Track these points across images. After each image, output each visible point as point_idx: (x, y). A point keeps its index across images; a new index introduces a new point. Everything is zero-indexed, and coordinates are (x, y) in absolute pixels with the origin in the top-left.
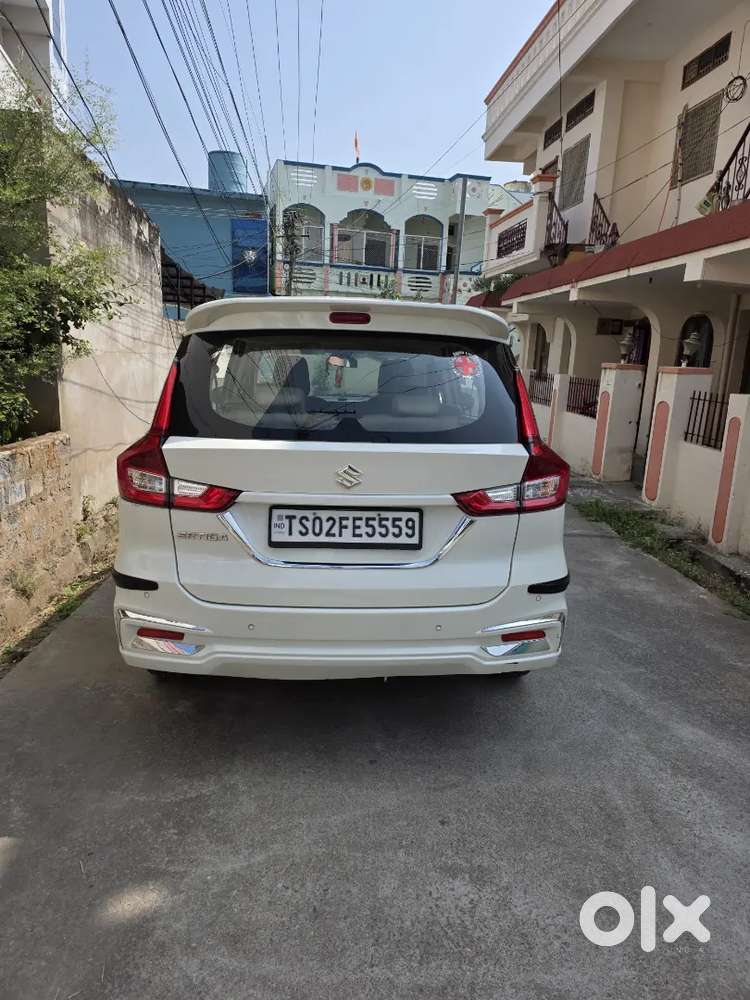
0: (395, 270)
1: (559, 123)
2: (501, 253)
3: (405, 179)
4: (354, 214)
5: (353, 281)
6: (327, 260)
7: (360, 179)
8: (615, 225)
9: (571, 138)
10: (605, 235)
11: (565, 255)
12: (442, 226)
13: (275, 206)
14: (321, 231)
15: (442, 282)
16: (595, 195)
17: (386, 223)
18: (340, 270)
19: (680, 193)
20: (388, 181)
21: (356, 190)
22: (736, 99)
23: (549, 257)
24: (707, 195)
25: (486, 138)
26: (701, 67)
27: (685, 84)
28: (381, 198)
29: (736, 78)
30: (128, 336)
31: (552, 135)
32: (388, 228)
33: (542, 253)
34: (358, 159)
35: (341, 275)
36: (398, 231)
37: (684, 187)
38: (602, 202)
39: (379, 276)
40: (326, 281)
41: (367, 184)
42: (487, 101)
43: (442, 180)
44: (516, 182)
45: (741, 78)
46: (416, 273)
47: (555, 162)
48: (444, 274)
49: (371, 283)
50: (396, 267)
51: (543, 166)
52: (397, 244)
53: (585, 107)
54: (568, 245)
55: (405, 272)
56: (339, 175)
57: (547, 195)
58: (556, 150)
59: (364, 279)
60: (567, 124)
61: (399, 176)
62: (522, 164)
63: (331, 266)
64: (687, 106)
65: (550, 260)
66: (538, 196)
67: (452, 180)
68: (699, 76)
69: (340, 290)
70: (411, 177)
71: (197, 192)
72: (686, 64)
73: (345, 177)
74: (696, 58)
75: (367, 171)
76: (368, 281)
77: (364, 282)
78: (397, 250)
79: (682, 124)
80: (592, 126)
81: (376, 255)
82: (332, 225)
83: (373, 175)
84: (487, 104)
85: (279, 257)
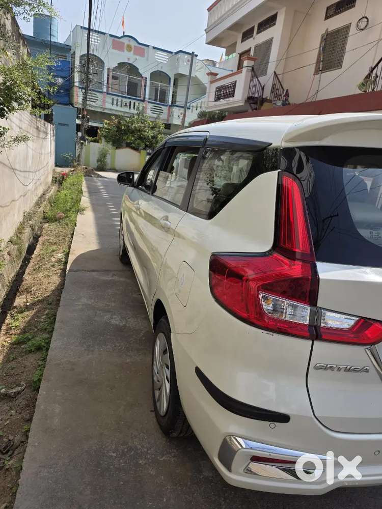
0: (144, 101)
1: (253, 28)
2: (218, 98)
3: (151, 48)
4: (121, 65)
5: (119, 103)
6: (105, 90)
7: (126, 44)
8: (287, 90)
9: (260, 38)
10: (281, 95)
11: (262, 104)
12: (170, 79)
13: (74, 52)
14: (102, 73)
15: (169, 110)
16: (275, 72)
17: (139, 73)
18: (112, 97)
19: (320, 77)
20: (141, 49)
21: (123, 51)
22: (362, 30)
23: (250, 104)
24: (364, 79)
25: (207, 31)
26: (337, 9)
27: (327, 18)
28: (138, 57)
29: (363, 17)
30: (17, 126)
31: (247, 35)
32: (141, 76)
33: (245, 101)
34: (124, 32)
35: (113, 99)
36: (146, 78)
37: (322, 74)
38: (279, 76)
39: (134, 103)
40: (104, 102)
41: (129, 48)
42: (209, 10)
43: (171, 53)
44: (208, 60)
45: (366, 18)
46: (155, 103)
47: (249, 50)
48: (170, 106)
49: (130, 107)
50: (145, 98)
51: (240, 52)
52: (145, 86)
53: (271, 21)
54: (263, 99)
55: (149, 102)
56: (113, 40)
57: (251, 68)
58: (251, 44)
59: (126, 104)
60: (258, 29)
61: (148, 46)
62: (225, 49)
63: (108, 94)
64: (327, 29)
65: (251, 106)
66: (246, 68)
67: (177, 53)
68: (336, 14)
69: (112, 108)
70: (154, 48)
71: (26, 37)
72: (328, 5)
73: (117, 42)
74: (334, 4)
75: (129, 40)
76: (128, 104)
77: (126, 105)
78: (145, 89)
79: (324, 39)
80: (275, 33)
81: (133, 90)
82: (108, 69)
83: (133, 43)
84: (209, 11)
85: (77, 84)
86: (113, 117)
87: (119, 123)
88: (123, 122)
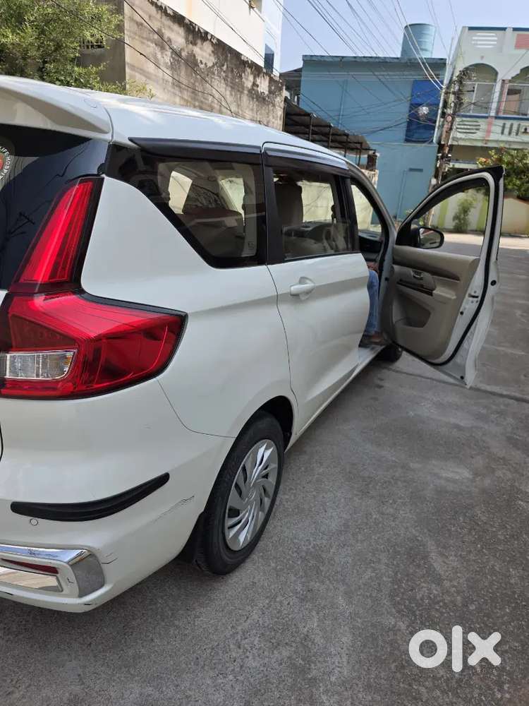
4: (527, 70)
5: (514, 130)
6: (493, 113)
14: (492, 87)
18: (504, 121)
35: (504, 125)
40: (489, 131)
56: (518, 35)
59: (526, 129)
63: (496, 118)
69: (499, 139)
71: (390, 60)
73: (525, 36)
77: (525, 132)
82: (503, 81)
86: (492, 153)
87: (500, 160)
88: (506, 159)
